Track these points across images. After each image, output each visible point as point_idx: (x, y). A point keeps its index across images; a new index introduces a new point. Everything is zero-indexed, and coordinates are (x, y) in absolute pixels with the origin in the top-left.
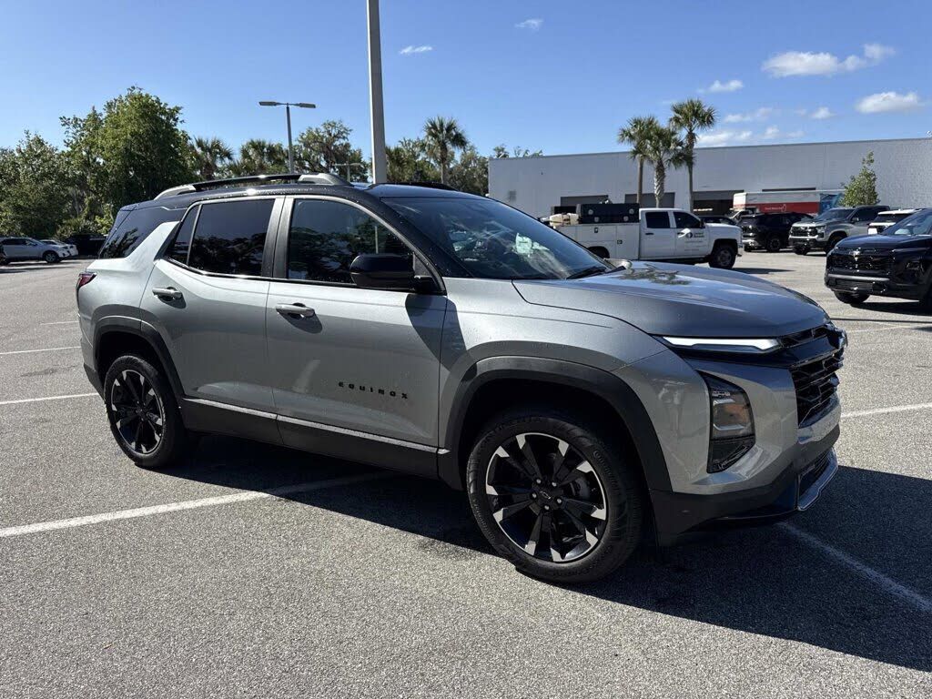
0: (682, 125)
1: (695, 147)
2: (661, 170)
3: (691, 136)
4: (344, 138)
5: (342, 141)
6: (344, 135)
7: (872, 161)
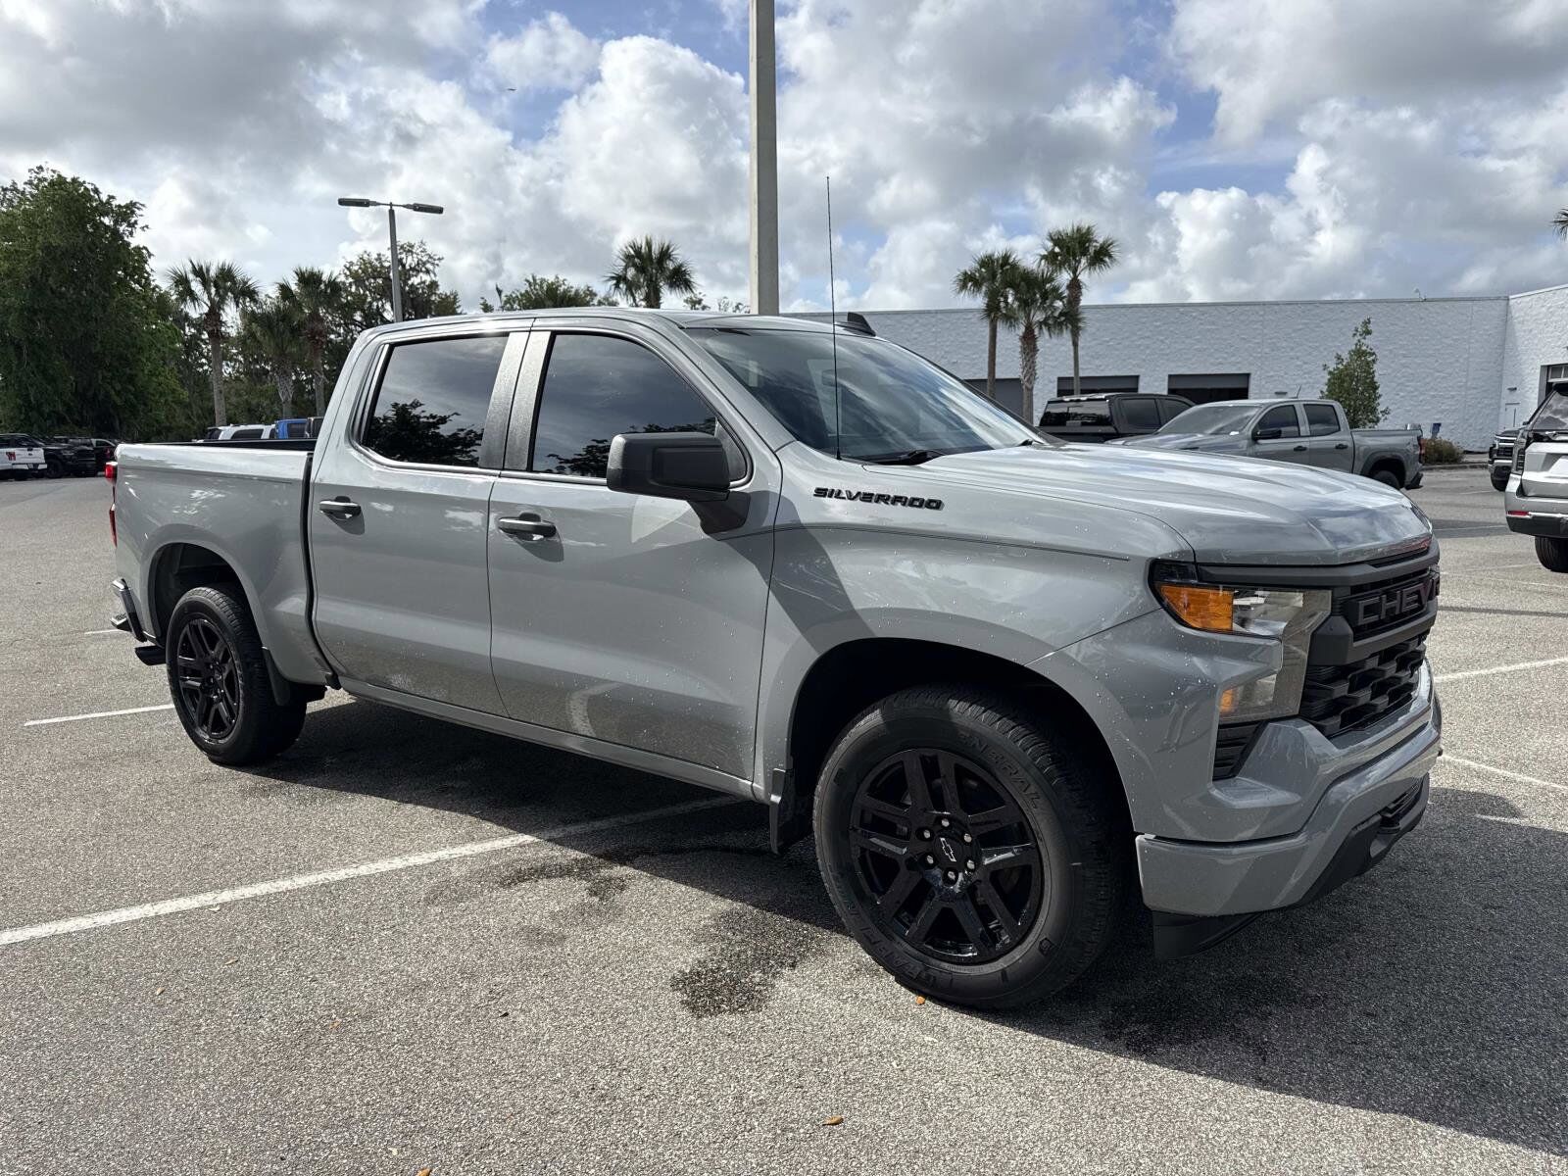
0: (1061, 266)
1: (1082, 303)
2: (1029, 341)
3: (1075, 285)
4: (428, 272)
5: (427, 279)
6: (429, 266)
7: (1368, 332)
